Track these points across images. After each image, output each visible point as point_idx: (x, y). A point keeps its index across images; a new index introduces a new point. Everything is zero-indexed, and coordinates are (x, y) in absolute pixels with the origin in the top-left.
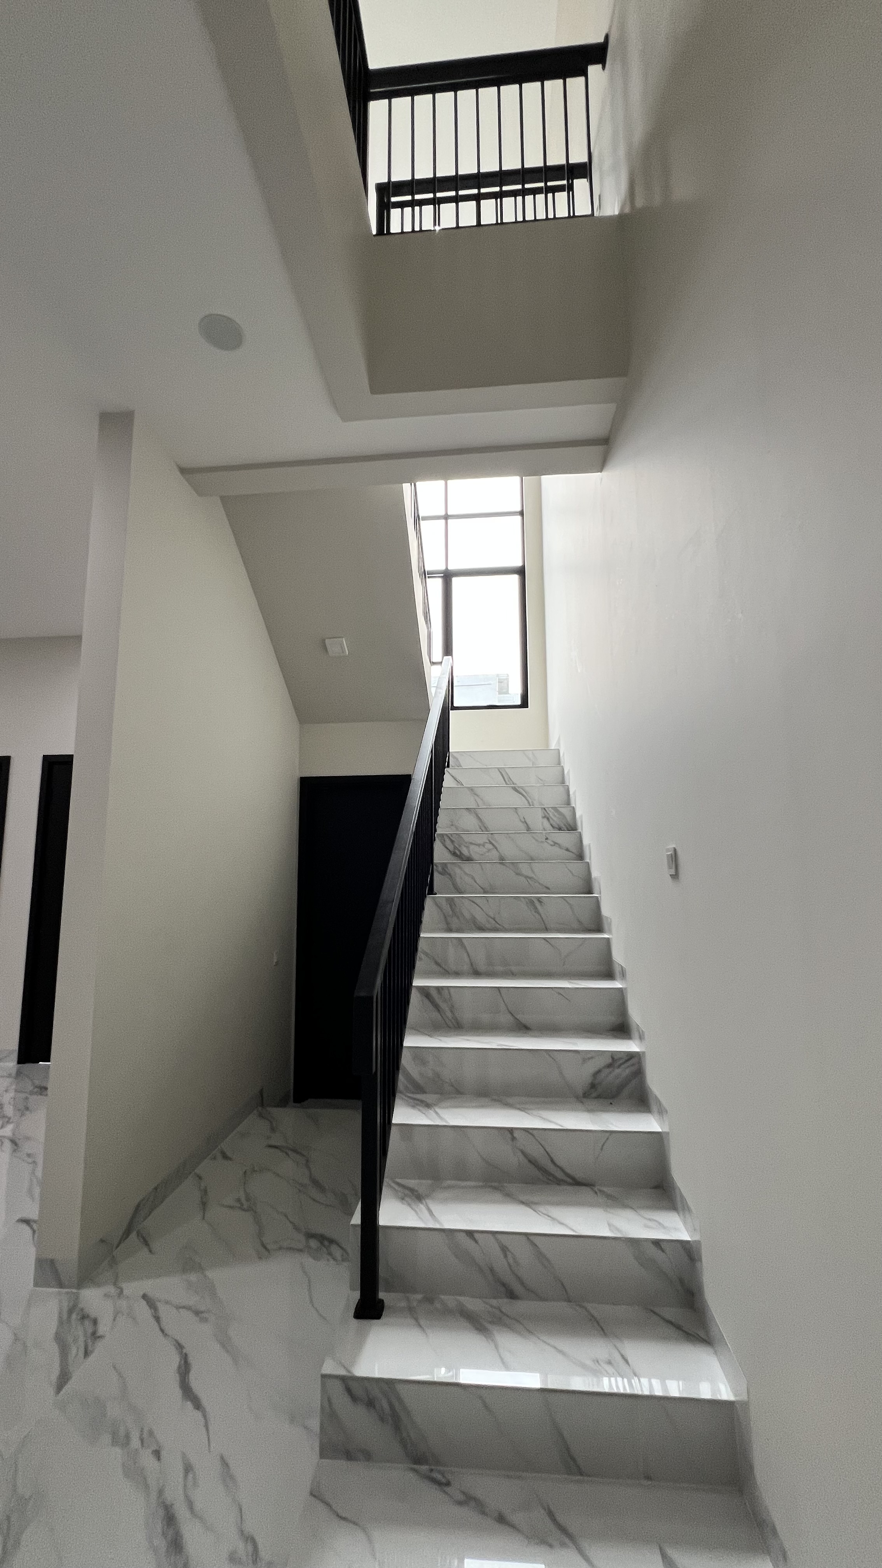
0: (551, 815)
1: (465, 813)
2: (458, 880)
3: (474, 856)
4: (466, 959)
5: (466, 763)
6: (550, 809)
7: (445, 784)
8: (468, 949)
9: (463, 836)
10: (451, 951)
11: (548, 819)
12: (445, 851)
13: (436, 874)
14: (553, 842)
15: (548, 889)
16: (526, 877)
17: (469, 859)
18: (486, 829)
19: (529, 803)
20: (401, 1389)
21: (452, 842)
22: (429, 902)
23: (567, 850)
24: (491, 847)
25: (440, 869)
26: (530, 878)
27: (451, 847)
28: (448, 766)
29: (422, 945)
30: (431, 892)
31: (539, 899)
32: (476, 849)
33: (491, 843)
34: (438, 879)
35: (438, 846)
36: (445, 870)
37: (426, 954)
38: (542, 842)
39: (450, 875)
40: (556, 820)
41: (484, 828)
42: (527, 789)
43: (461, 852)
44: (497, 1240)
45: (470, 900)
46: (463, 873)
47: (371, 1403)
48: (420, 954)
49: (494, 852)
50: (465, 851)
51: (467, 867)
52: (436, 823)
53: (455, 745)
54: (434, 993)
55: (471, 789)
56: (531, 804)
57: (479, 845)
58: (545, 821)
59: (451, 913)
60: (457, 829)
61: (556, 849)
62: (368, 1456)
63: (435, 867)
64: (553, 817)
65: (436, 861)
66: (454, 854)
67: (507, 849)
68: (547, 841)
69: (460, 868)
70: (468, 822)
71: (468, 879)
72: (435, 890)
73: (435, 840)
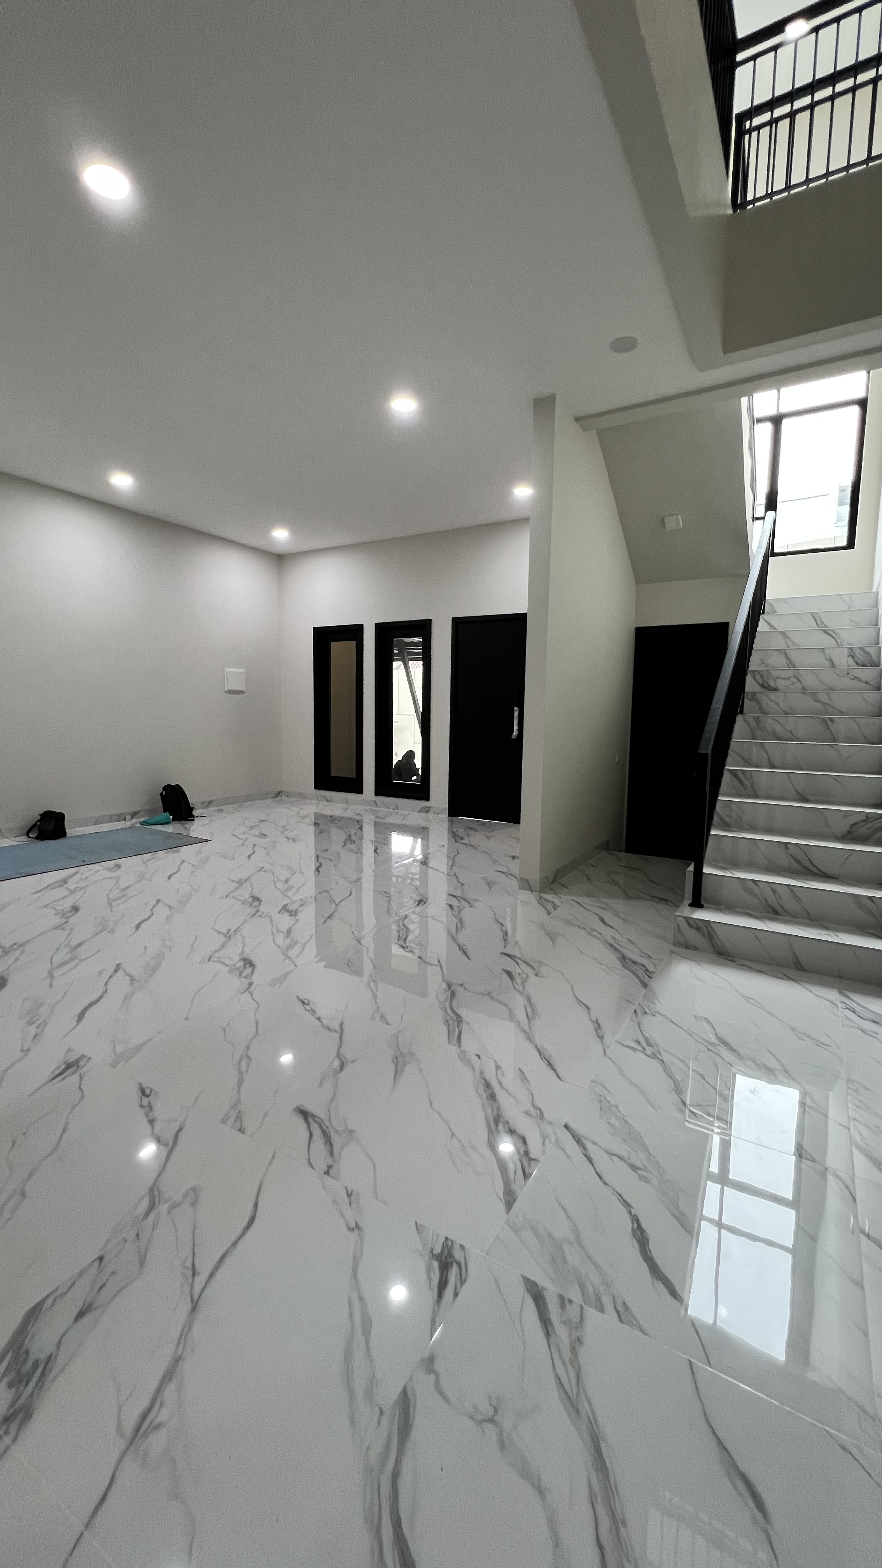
0: (857, 654)
1: (776, 653)
2: (764, 706)
3: (779, 687)
4: (766, 756)
5: (780, 609)
6: (857, 649)
7: (759, 629)
8: (768, 750)
9: (771, 671)
10: (755, 751)
11: (853, 657)
12: (754, 682)
13: (746, 700)
14: (854, 676)
15: (842, 713)
16: (824, 703)
17: (775, 689)
18: (794, 666)
19: (837, 642)
20: (713, 925)
21: (762, 676)
22: (739, 718)
23: (866, 683)
24: (796, 680)
25: (750, 697)
26: (827, 704)
27: (761, 682)
28: (763, 613)
29: (733, 745)
30: (742, 712)
31: (831, 719)
32: (783, 682)
33: (795, 677)
34: (747, 704)
35: (749, 680)
36: (753, 697)
37: (734, 752)
38: (844, 676)
39: (757, 701)
40: (860, 656)
41: (791, 664)
42: (837, 631)
43: (768, 685)
44: (770, 887)
45: (773, 719)
46: (769, 700)
47: (698, 929)
48: (730, 752)
49: (799, 685)
50: (772, 684)
51: (773, 695)
52: (749, 661)
53: (770, 594)
54: (740, 775)
55: (783, 633)
56: (840, 644)
57: (785, 679)
58: (850, 659)
59: (756, 727)
60: (767, 666)
61: (855, 682)
62: (696, 949)
63: (745, 695)
64: (858, 656)
65: (747, 690)
66: (763, 686)
67: (810, 681)
68: (848, 675)
69: (767, 696)
70: (777, 661)
71: (772, 705)
72: (744, 712)
73: (747, 674)
